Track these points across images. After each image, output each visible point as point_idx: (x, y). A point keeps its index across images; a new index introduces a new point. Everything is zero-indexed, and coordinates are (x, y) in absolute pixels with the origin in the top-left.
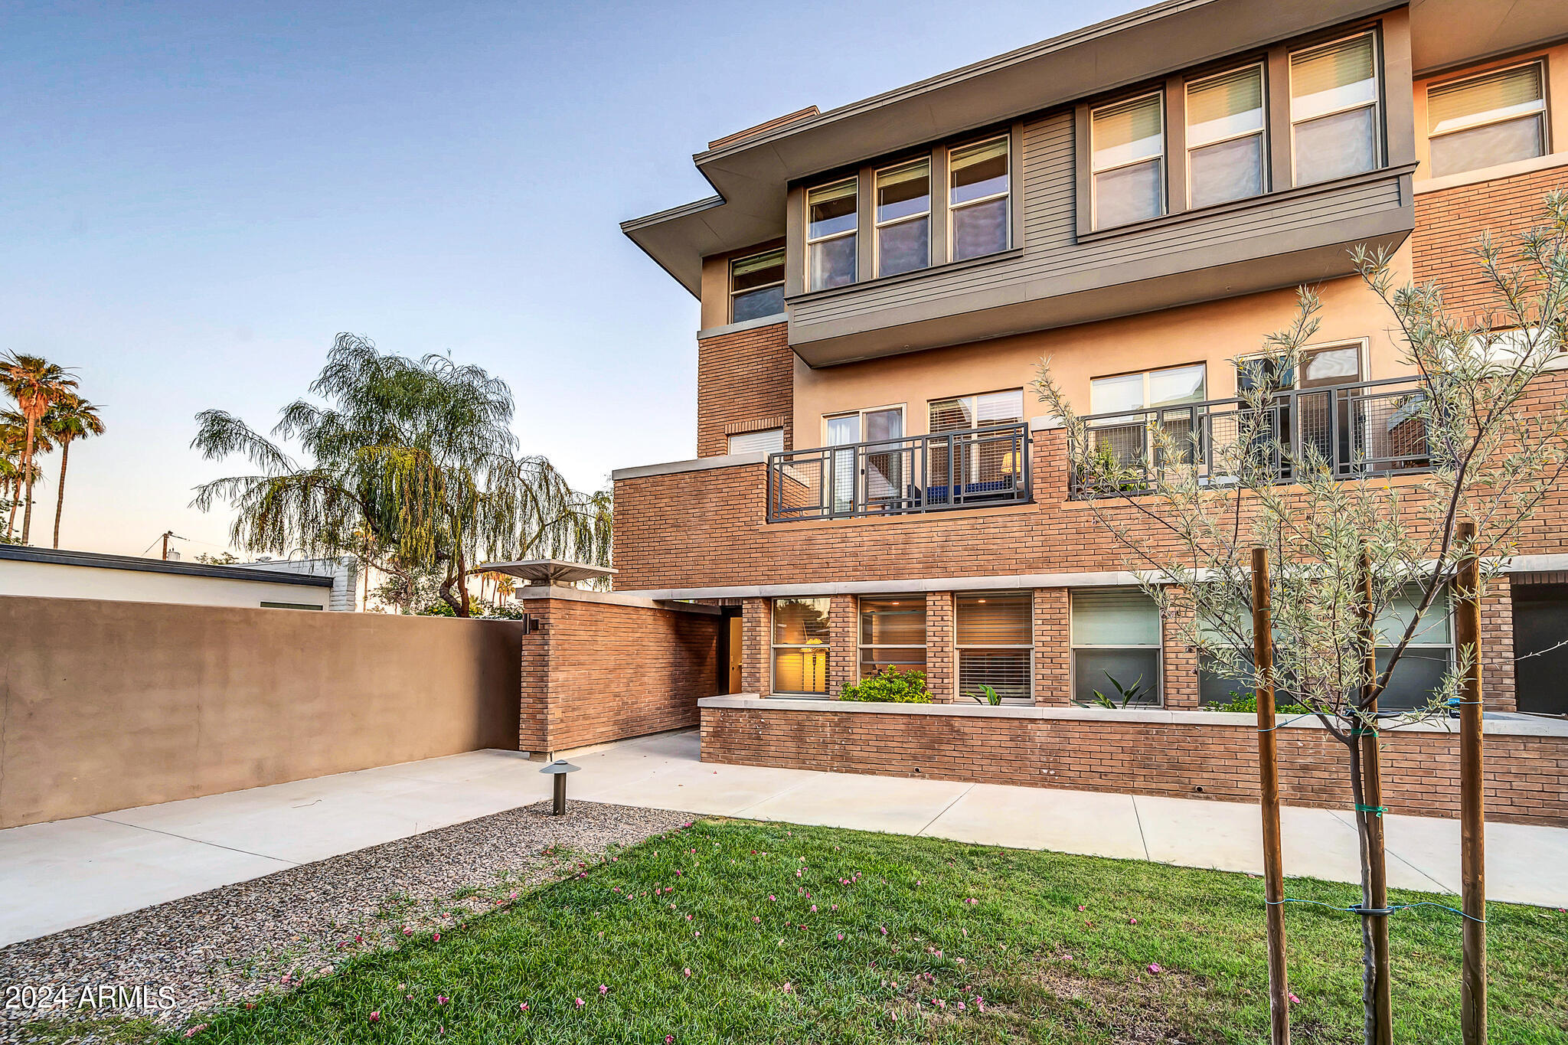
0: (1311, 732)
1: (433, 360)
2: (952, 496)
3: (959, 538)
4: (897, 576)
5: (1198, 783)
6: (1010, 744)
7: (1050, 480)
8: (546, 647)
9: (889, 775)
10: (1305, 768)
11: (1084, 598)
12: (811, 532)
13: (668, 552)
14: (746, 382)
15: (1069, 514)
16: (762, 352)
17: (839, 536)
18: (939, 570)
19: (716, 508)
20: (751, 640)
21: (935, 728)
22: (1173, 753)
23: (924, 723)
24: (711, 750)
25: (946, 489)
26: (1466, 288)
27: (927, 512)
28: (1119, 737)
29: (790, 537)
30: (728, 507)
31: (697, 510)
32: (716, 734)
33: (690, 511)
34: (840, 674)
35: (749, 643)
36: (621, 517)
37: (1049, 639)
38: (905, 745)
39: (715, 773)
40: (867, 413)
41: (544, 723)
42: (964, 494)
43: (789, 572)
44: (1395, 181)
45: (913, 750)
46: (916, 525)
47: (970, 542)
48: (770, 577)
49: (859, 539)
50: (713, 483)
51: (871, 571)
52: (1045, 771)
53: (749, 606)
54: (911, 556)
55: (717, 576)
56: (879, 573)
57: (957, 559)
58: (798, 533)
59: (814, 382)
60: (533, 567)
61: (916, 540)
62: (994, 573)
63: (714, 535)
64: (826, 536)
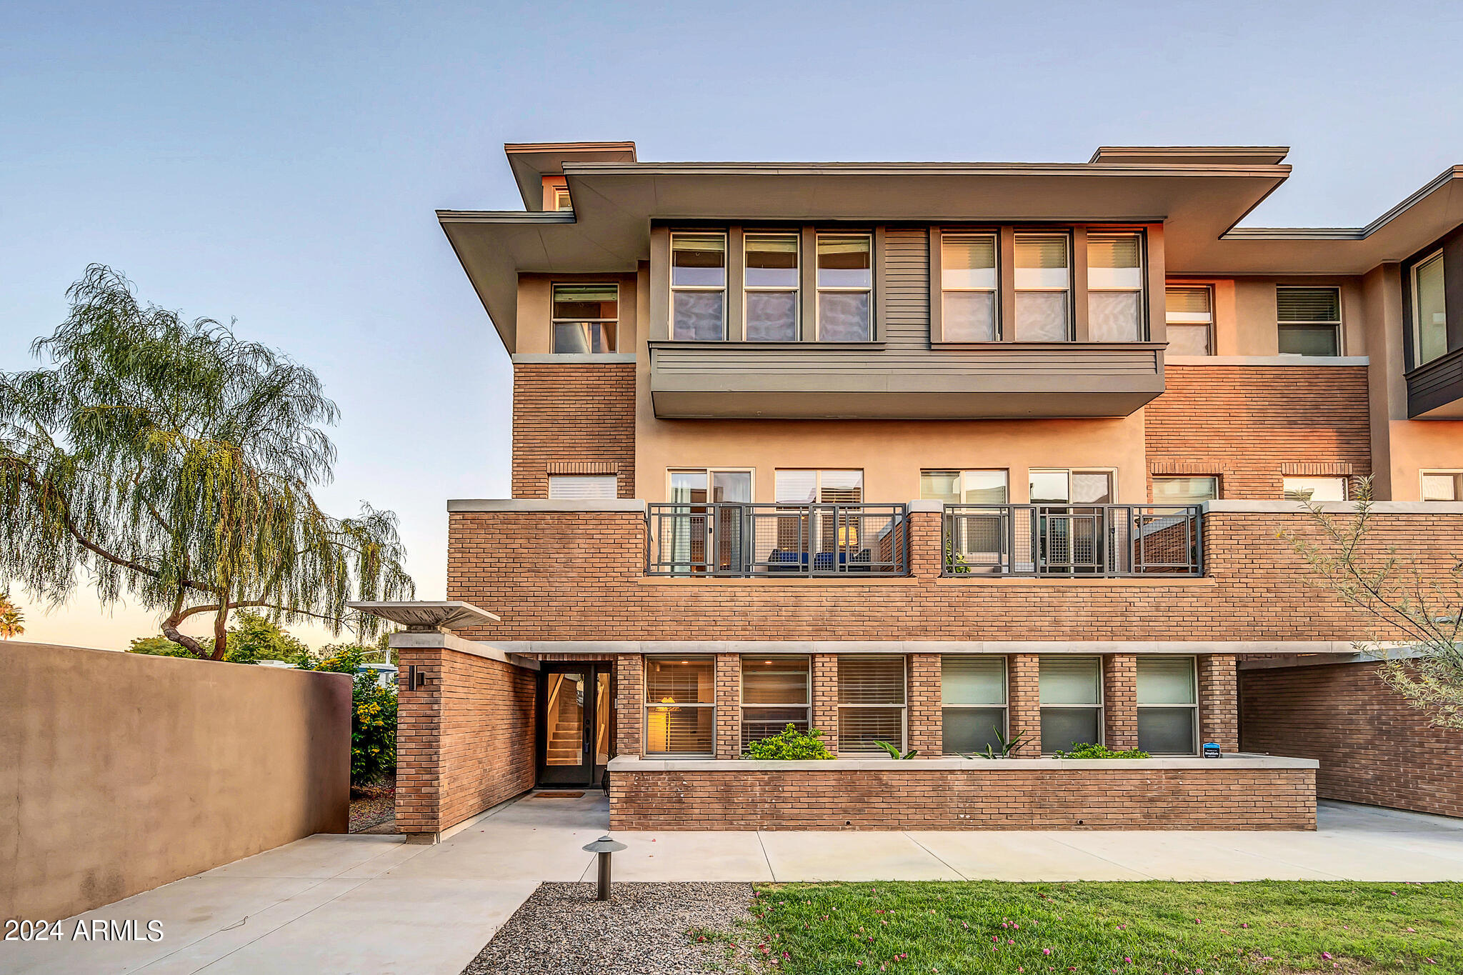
0: (1156, 772)
1: (211, 326)
2: (838, 564)
3: (847, 604)
4: (787, 637)
5: (1079, 817)
6: (932, 794)
7: (927, 557)
8: (436, 707)
9: (821, 830)
10: (1151, 800)
11: (954, 663)
12: (697, 589)
13: (524, 599)
14: (574, 421)
15: (943, 589)
16: (592, 391)
17: (727, 594)
18: (828, 633)
19: (586, 556)
20: (629, 699)
21: (865, 782)
22: (1061, 794)
23: (854, 778)
24: (623, 817)
25: (831, 556)
26: (1170, 441)
27: (814, 577)
28: (1021, 783)
29: (674, 592)
30: (600, 555)
31: (562, 555)
32: (629, 800)
33: (552, 556)
34: (728, 733)
35: (625, 702)
36: (460, 555)
37: (925, 699)
38: (836, 800)
39: (654, 841)
40: (714, 472)
41: (433, 798)
42: (848, 563)
43: (672, 628)
44: (1153, 353)
45: (844, 805)
46: (806, 589)
47: (857, 609)
48: (651, 633)
49: (749, 599)
50: (581, 527)
51: (762, 631)
52: (962, 816)
53: (626, 663)
54: (800, 619)
55: (586, 628)
56: (769, 633)
57: (845, 623)
58: (683, 589)
59: (658, 433)
60: (407, 610)
61: (805, 604)
62: (878, 638)
63: (584, 584)
64: (714, 594)
